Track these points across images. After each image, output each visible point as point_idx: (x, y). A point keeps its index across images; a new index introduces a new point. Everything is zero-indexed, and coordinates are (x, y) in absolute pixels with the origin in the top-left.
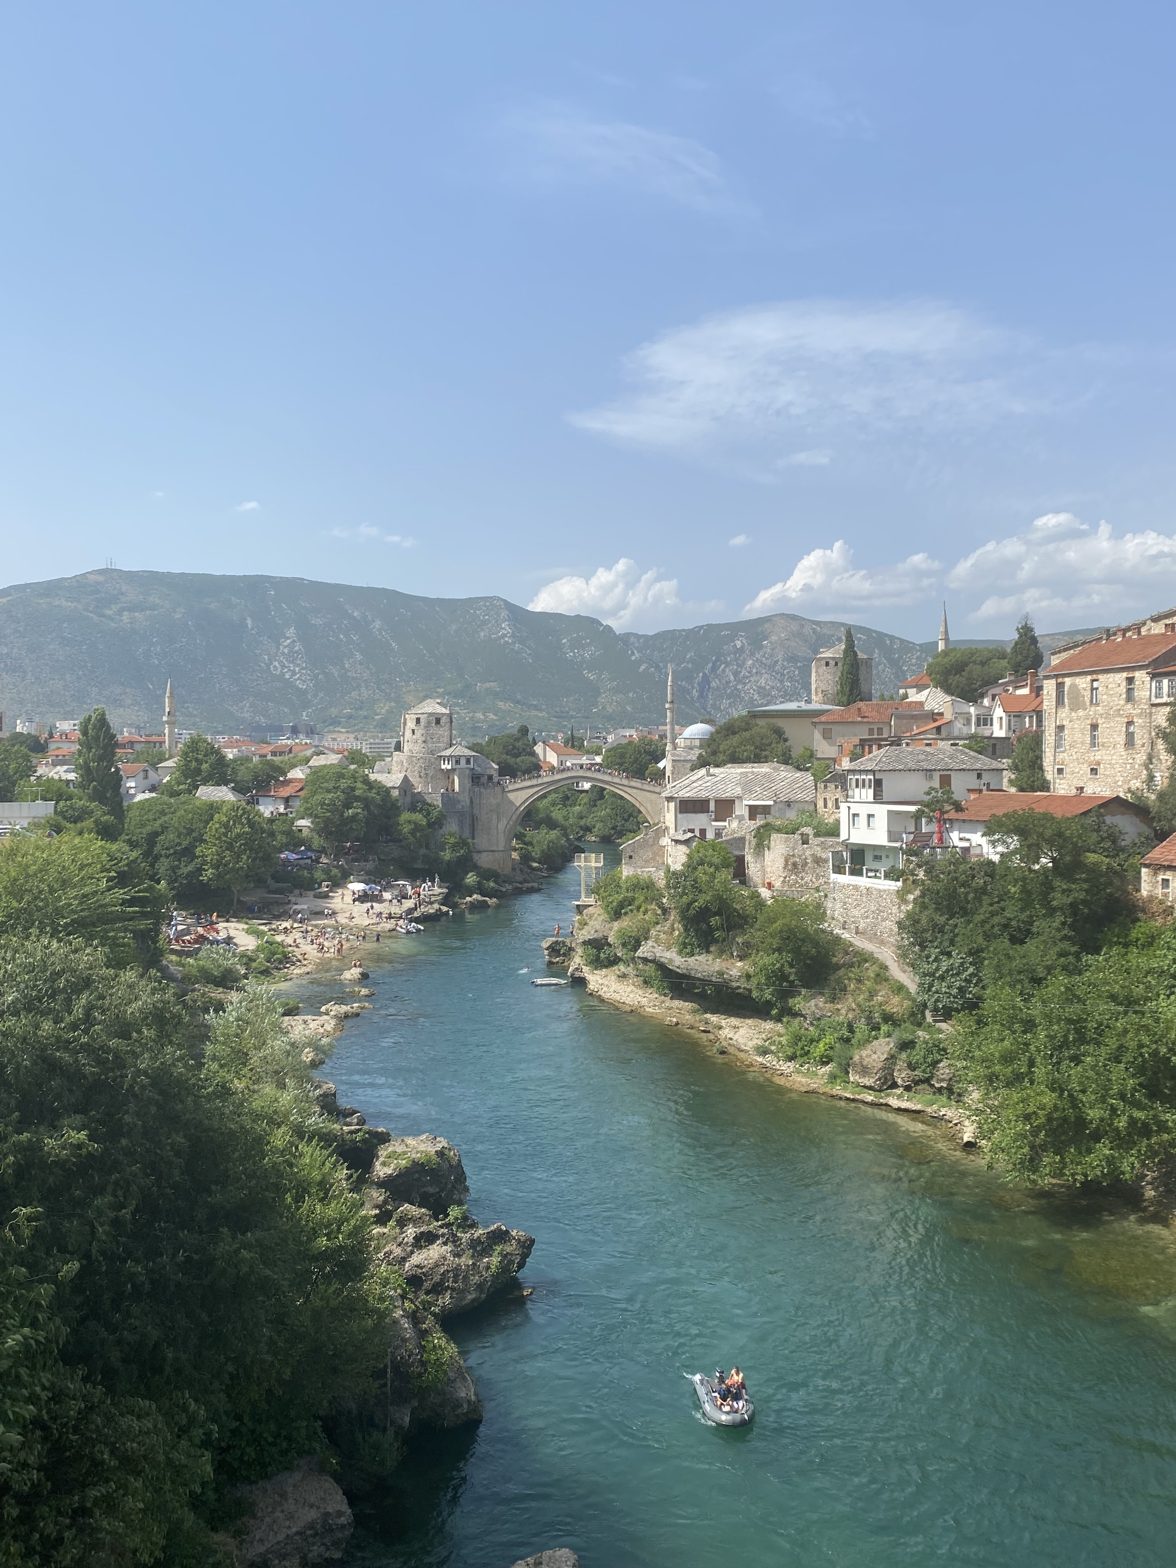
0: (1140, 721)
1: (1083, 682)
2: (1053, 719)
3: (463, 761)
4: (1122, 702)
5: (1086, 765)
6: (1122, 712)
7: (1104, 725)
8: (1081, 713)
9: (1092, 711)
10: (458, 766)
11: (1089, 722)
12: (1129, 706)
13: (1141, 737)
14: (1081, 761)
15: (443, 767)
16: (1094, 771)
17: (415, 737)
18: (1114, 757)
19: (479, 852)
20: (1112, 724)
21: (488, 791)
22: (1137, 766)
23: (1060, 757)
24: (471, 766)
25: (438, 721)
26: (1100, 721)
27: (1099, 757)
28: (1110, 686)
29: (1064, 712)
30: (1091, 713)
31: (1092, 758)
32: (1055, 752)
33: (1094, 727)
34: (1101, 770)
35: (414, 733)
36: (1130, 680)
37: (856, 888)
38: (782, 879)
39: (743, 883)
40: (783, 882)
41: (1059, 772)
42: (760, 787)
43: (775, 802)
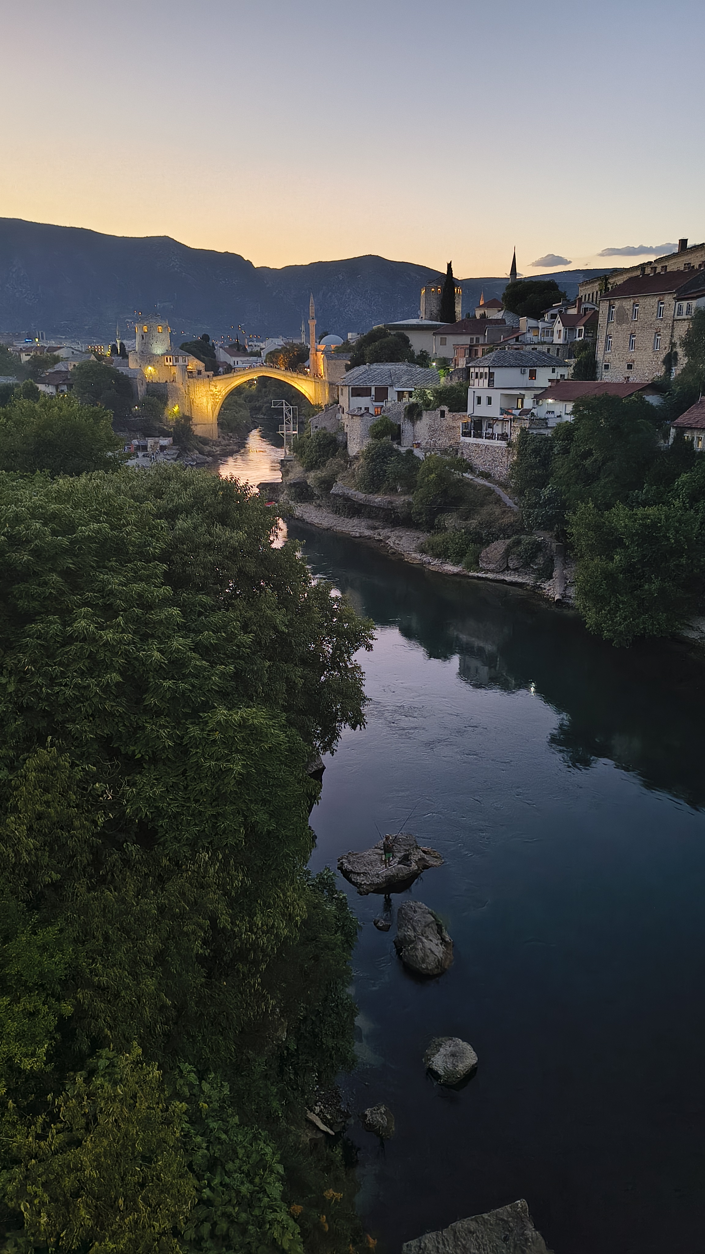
0: (665, 332)
1: (627, 304)
2: (605, 331)
3: (180, 359)
4: (655, 319)
5: (624, 362)
6: (653, 326)
7: (640, 335)
8: (624, 326)
9: (632, 324)
10: (177, 364)
11: (629, 333)
12: (659, 321)
13: (665, 342)
14: (622, 359)
15: (166, 364)
16: (630, 367)
17: (144, 341)
18: (645, 357)
19: (196, 425)
20: (645, 334)
21: (199, 382)
22: (659, 363)
23: (608, 356)
24: (186, 363)
26: (637, 332)
27: (634, 357)
28: (646, 307)
29: (613, 326)
30: (631, 326)
31: (629, 358)
32: (604, 354)
33: (632, 335)
34: (635, 366)
35: (143, 338)
36: (661, 303)
37: (478, 446)
38: (426, 441)
39: (399, 444)
40: (427, 443)
41: (607, 367)
42: (404, 379)
43: (415, 389)
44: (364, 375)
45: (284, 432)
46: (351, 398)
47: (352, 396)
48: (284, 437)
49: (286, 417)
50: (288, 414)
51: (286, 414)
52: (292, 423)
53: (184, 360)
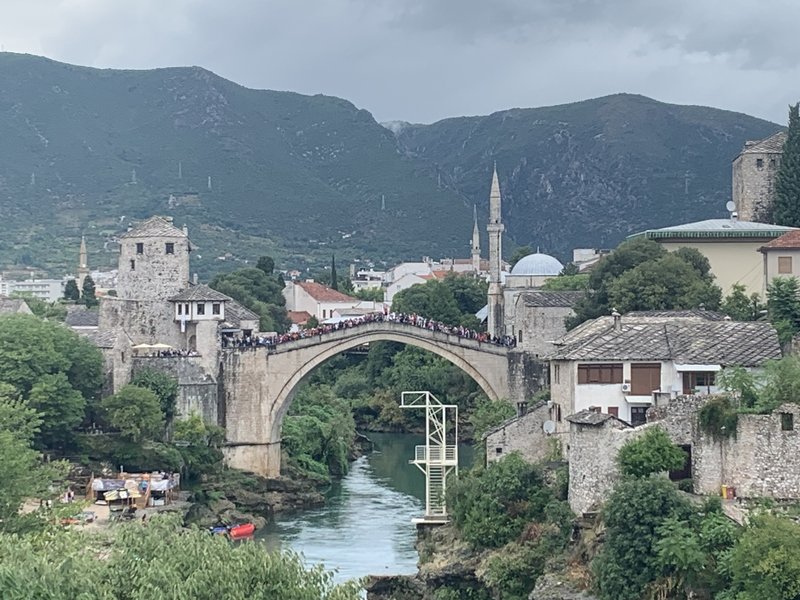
3: (209, 308)
10: (201, 317)
15: (178, 317)
17: (134, 273)
19: (233, 446)
21: (247, 353)
24: (222, 316)
25: (170, 248)
35: (133, 267)
38: (751, 482)
39: (689, 489)
40: (753, 486)
42: (697, 345)
43: (724, 367)
44: (607, 338)
45: (428, 462)
46: (578, 388)
47: (579, 383)
48: (427, 473)
49: (432, 427)
50: (436, 422)
51: (430, 421)
52: (444, 441)
53: (216, 310)
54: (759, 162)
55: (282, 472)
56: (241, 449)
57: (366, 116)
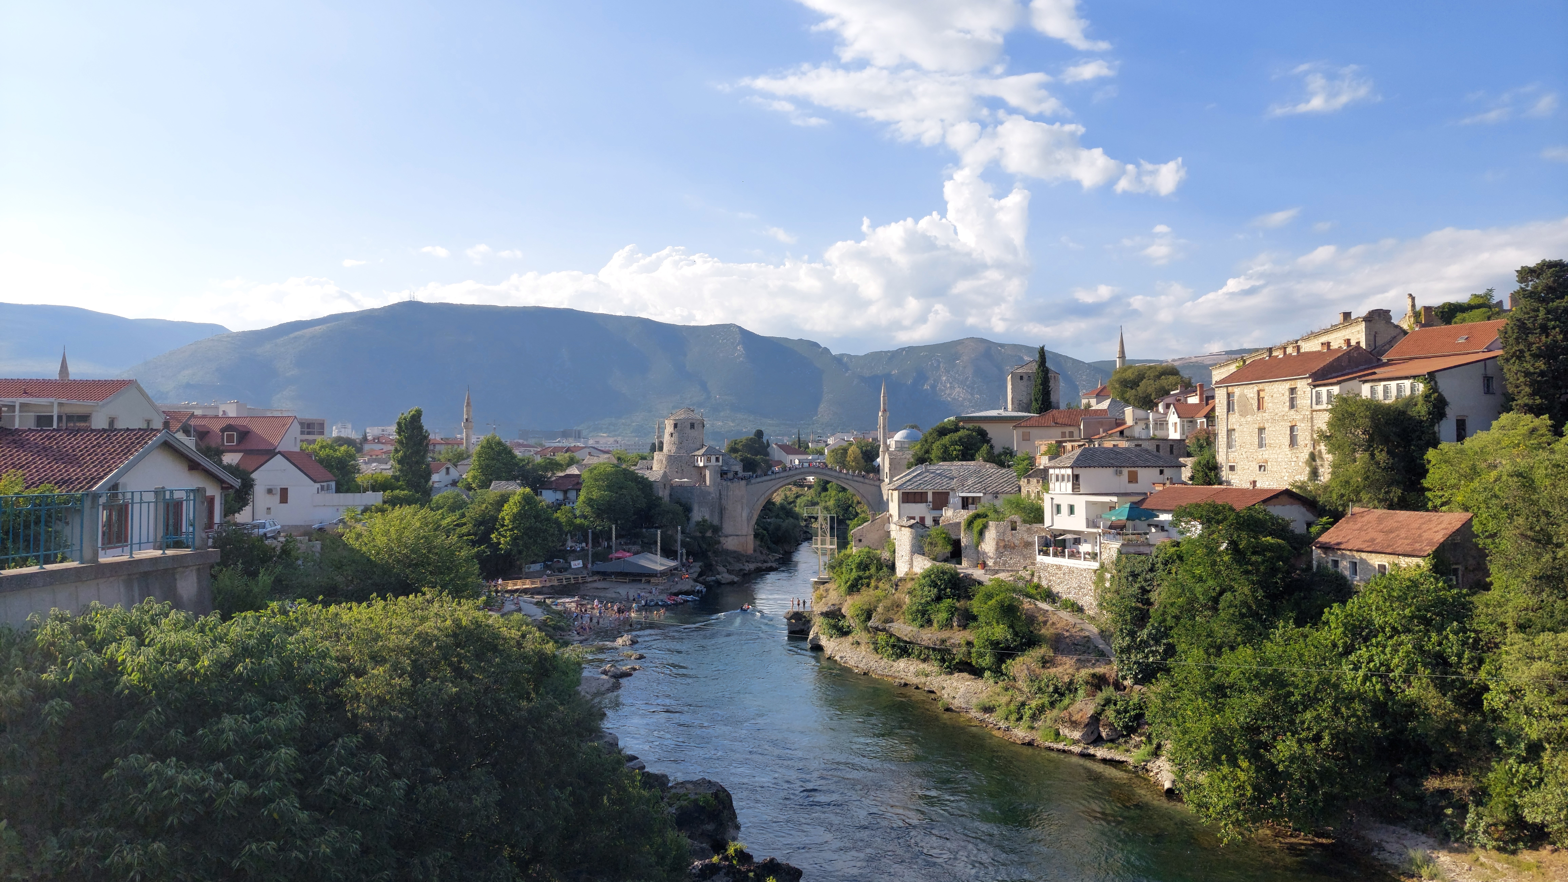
0: (1303, 425)
1: (1251, 391)
2: (1225, 424)
3: (713, 459)
4: (1287, 409)
5: (1254, 463)
6: (1286, 418)
7: (1270, 429)
8: (1249, 418)
9: (1259, 416)
10: (708, 464)
11: (1257, 426)
12: (1292, 412)
13: (1304, 437)
14: (1251, 459)
15: (696, 464)
16: (1262, 468)
17: (672, 439)
18: (1280, 456)
19: (726, 536)
20: (1277, 428)
21: (735, 484)
22: (1301, 464)
23: (1232, 456)
25: (692, 426)
26: (1266, 426)
27: (1266, 456)
28: (1275, 395)
29: (1234, 418)
30: (1258, 419)
31: (1260, 457)
32: (1227, 452)
33: (1261, 430)
34: (1269, 466)
35: (672, 436)
36: (1293, 390)
37: (1059, 567)
38: (994, 560)
39: (958, 565)
41: (1232, 468)
42: (973, 481)
43: (985, 494)
44: (919, 478)
45: (819, 547)
46: (902, 505)
47: (904, 503)
48: (819, 553)
49: (822, 527)
50: (825, 524)
52: (828, 535)
53: (717, 460)
54: (1021, 378)
55: (755, 551)
56: (730, 539)
57: (826, 350)
